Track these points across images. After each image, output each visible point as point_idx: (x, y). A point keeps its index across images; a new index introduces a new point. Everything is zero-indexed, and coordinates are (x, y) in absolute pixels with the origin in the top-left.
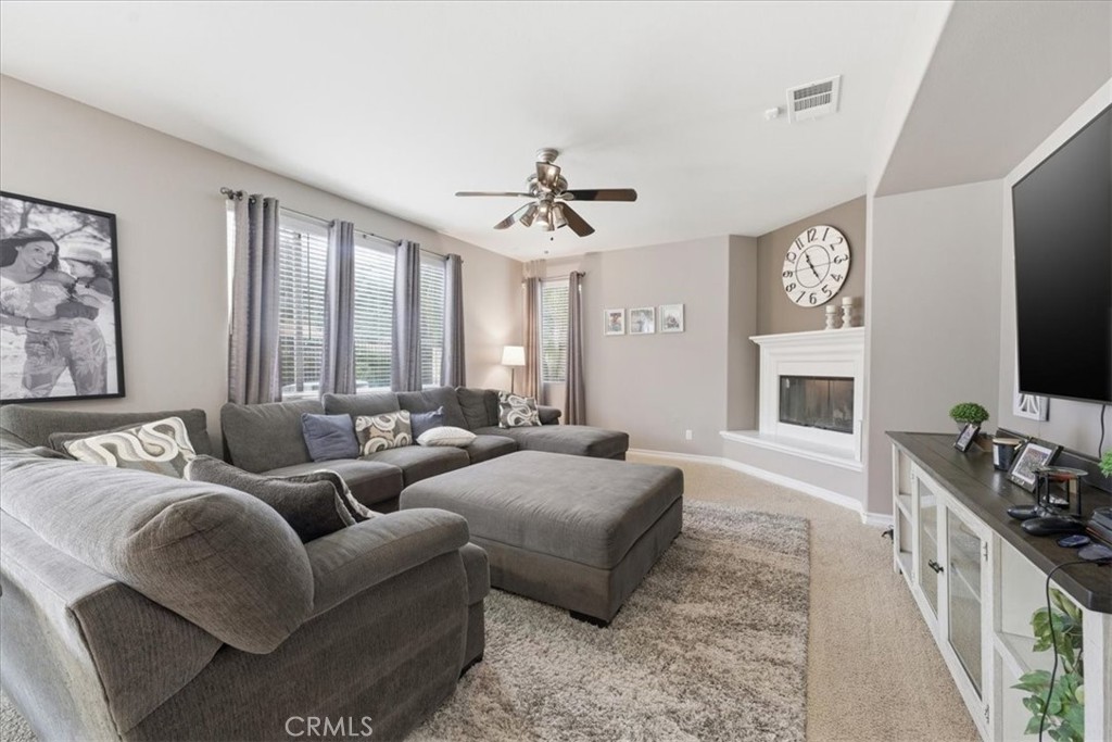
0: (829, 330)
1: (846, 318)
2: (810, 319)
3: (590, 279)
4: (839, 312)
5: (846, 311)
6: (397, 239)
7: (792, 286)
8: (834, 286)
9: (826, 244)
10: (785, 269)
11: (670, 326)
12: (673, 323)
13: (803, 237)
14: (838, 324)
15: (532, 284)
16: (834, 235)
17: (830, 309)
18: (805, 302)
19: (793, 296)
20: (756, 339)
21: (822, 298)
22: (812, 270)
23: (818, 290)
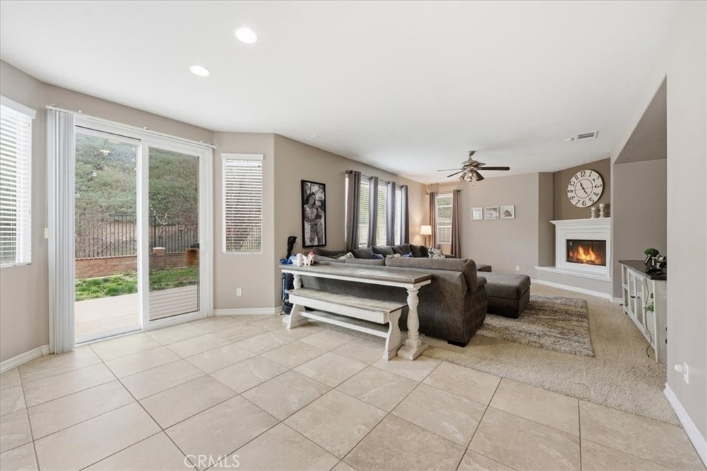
0: (593, 219)
1: (601, 213)
2: (583, 213)
3: (463, 193)
4: (598, 210)
5: (602, 210)
6: (388, 181)
7: (573, 197)
8: (596, 198)
9: (591, 179)
10: (569, 189)
11: (507, 216)
12: (508, 213)
13: (579, 174)
14: (598, 216)
15: (432, 196)
16: (595, 175)
17: (593, 209)
18: (580, 205)
19: (574, 202)
20: (553, 222)
21: (589, 203)
22: (583, 190)
23: (587, 199)
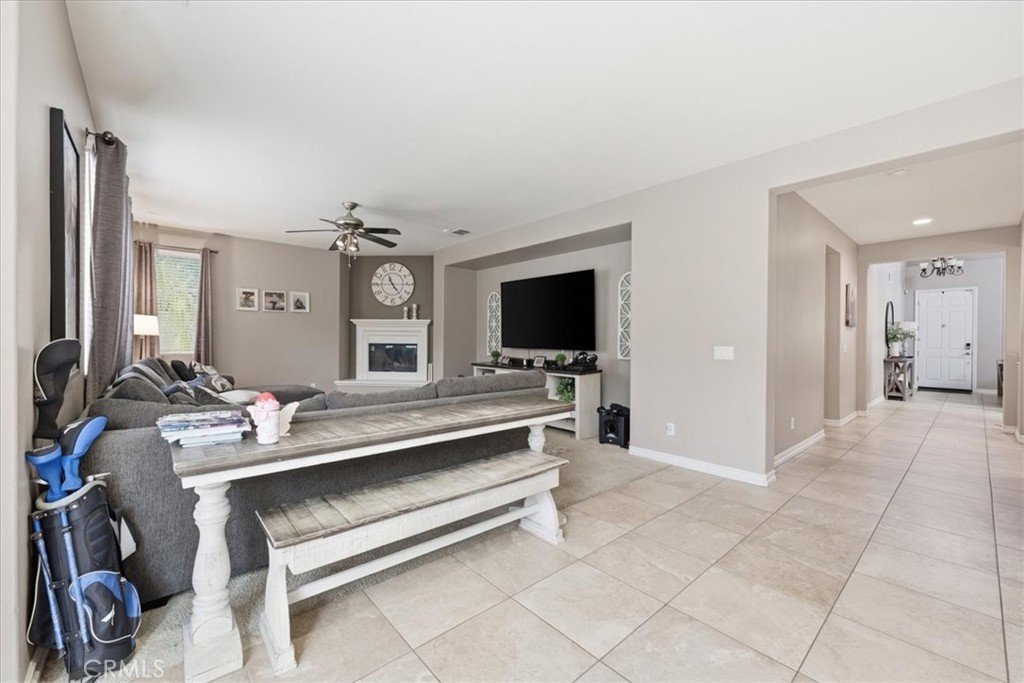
0: (405, 320)
1: (414, 314)
2: (393, 313)
4: (410, 311)
5: (414, 311)
7: (379, 292)
8: (406, 297)
9: (401, 274)
10: (373, 282)
11: (298, 308)
12: (299, 305)
13: (387, 266)
14: (409, 317)
15: (145, 249)
16: (405, 271)
17: (406, 309)
18: (388, 303)
19: (380, 298)
20: (353, 321)
21: (398, 302)
22: (392, 284)
23: (397, 297)
